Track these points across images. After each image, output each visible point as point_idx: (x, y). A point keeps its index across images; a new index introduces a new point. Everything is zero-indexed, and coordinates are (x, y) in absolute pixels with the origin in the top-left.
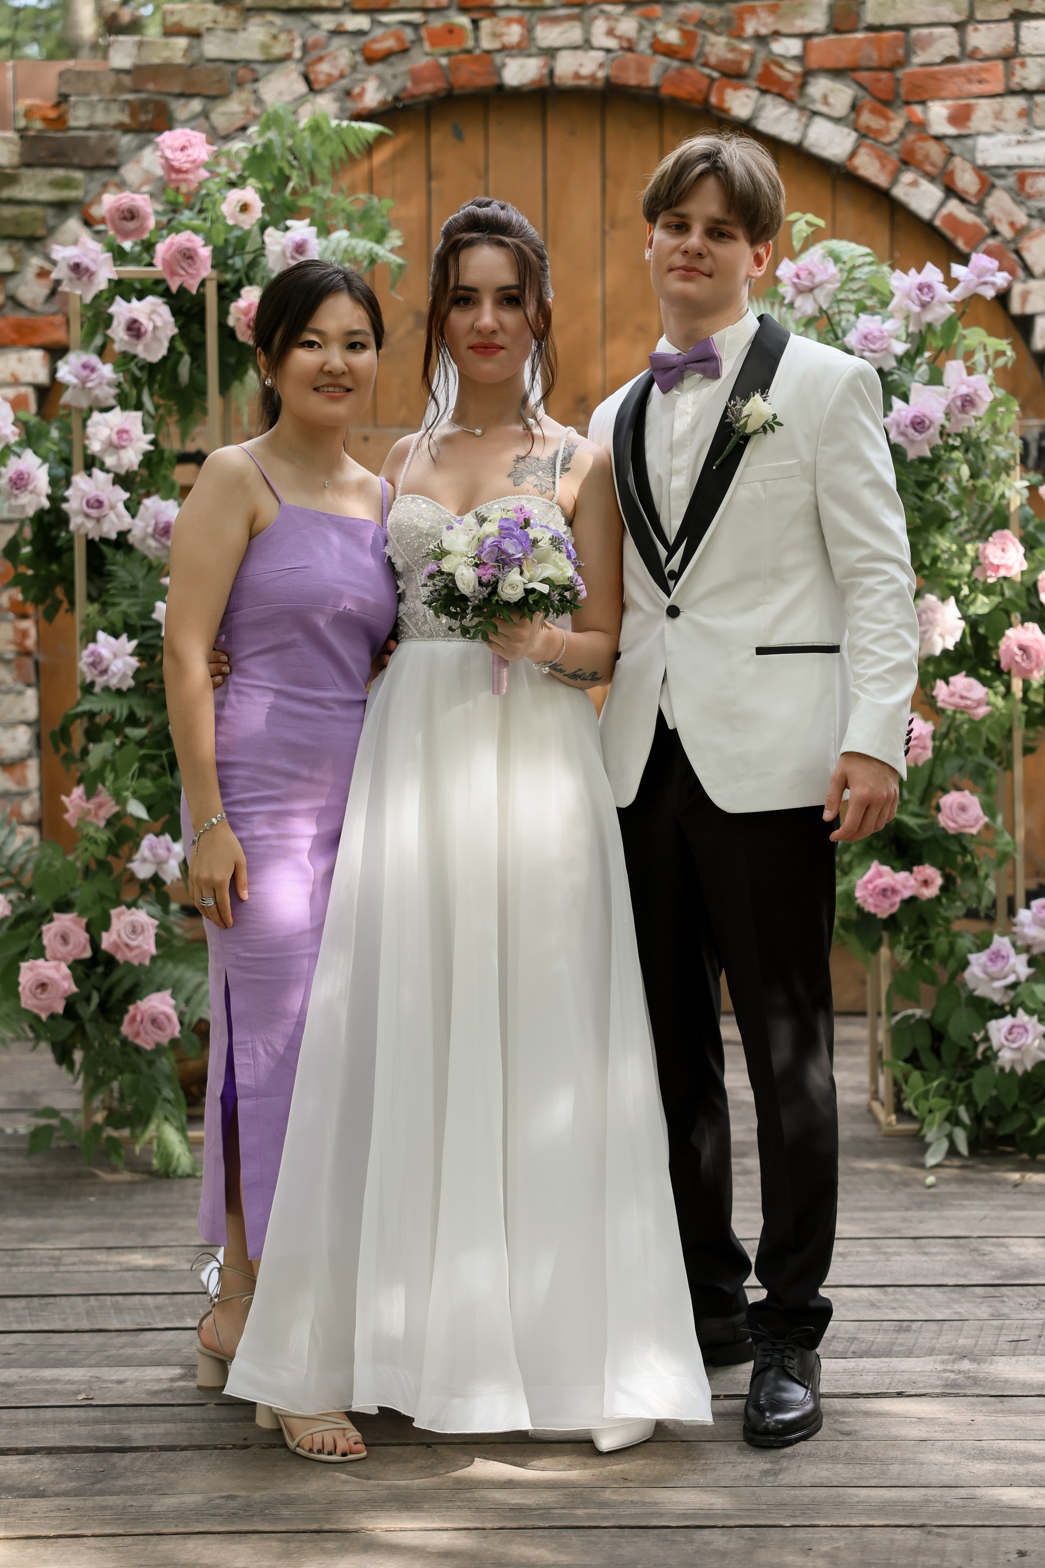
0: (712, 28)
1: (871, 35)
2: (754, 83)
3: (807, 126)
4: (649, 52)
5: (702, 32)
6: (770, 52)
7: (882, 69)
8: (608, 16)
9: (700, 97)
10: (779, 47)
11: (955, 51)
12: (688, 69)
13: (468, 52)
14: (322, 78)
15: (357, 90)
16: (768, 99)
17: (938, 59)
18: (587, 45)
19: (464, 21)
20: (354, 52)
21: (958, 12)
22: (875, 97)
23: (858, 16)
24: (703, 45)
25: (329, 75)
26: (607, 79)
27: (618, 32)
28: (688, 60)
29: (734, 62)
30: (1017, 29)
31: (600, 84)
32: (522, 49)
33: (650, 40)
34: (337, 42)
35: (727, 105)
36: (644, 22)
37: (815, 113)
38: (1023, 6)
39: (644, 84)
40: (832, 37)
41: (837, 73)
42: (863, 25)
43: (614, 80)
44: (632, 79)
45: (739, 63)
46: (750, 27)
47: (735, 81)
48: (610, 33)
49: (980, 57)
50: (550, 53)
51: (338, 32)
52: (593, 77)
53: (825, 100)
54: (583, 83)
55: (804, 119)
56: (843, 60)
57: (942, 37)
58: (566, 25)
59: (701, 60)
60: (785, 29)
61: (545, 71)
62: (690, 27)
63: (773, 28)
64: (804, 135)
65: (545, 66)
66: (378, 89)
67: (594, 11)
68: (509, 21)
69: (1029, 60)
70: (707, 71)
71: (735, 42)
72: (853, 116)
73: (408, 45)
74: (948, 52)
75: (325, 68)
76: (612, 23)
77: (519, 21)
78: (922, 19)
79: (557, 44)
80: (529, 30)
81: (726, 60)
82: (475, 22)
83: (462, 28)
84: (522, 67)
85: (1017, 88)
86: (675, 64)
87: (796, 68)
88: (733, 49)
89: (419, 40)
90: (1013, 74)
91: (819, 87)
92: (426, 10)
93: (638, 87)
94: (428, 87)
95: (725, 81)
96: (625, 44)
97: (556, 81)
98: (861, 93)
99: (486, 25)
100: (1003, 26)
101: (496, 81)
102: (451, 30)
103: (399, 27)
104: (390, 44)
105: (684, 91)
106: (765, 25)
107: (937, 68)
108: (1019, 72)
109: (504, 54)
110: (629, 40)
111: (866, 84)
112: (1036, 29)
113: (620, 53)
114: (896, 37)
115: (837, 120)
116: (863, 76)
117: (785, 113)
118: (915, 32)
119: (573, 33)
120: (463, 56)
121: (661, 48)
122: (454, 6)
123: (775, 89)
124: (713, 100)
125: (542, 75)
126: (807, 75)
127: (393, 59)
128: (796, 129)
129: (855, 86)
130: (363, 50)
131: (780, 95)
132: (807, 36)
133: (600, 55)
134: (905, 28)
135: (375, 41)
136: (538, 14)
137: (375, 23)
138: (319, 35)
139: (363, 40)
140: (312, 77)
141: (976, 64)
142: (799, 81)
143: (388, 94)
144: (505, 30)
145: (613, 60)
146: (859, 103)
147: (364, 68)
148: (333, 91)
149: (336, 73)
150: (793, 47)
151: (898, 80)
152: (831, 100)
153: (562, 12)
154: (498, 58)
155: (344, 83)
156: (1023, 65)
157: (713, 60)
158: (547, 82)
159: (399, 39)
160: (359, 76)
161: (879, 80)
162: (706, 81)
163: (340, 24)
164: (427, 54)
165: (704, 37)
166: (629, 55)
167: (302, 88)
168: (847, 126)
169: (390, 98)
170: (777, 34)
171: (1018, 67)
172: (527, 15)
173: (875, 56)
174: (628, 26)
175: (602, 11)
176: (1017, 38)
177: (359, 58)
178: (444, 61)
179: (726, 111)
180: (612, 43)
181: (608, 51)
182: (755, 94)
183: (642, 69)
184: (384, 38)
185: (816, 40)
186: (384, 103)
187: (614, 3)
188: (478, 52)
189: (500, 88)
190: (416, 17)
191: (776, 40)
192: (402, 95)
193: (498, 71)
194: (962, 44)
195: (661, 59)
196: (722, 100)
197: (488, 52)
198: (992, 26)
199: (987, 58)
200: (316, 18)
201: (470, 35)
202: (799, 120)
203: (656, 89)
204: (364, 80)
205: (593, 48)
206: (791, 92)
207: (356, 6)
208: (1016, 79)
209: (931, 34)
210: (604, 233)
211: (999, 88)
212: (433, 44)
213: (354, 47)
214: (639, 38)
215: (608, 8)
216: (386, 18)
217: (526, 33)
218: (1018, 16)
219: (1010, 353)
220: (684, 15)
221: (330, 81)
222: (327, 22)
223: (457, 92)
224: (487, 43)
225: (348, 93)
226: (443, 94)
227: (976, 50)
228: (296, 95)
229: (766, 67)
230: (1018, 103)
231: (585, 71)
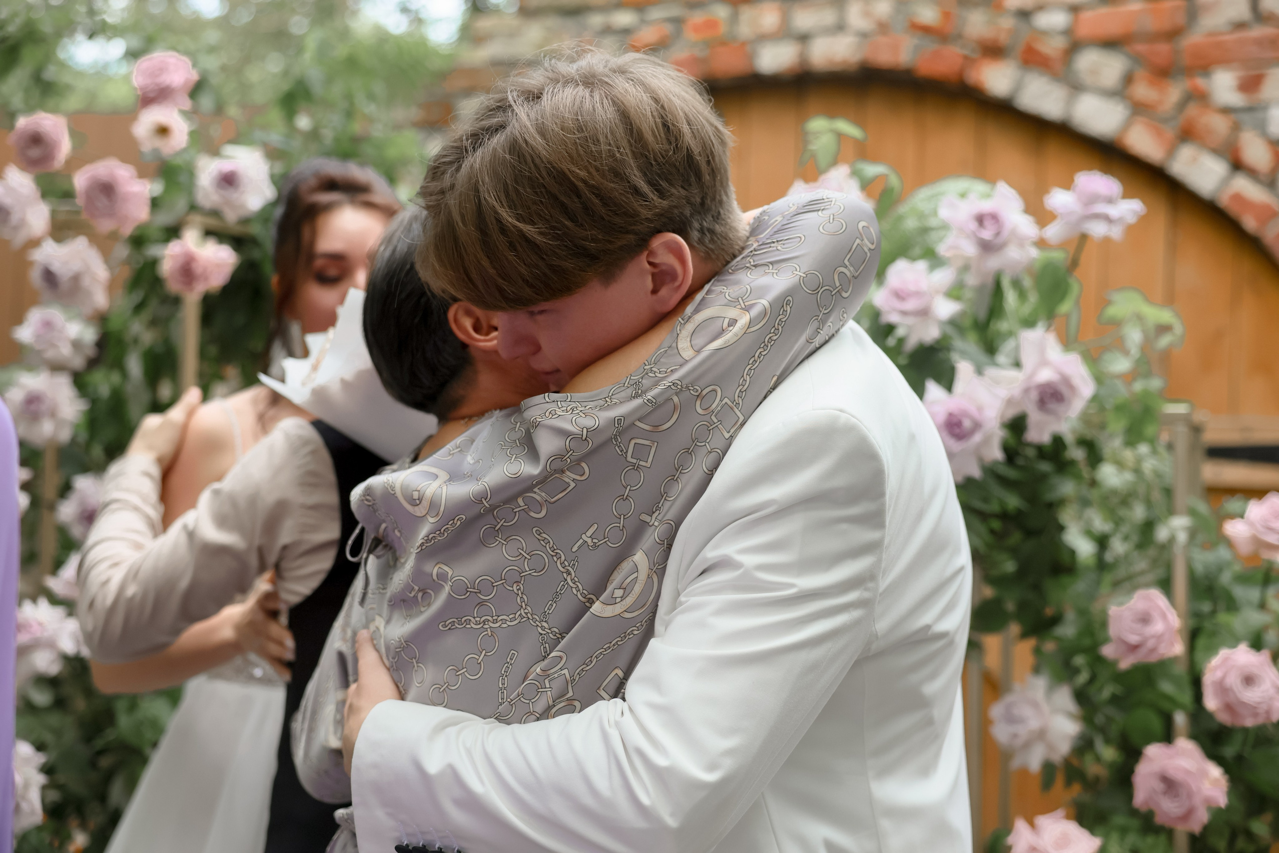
0: (974, 7)
1: (1149, 5)
2: (1015, 62)
3: (1072, 101)
4: (902, 32)
6: (1033, 26)
7: (1158, 38)
8: (865, 2)
9: (955, 76)
10: (1043, 21)
11: (1246, 16)
12: (944, 49)
13: (725, 41)
16: (1030, 74)
17: (1224, 26)
18: (840, 28)
19: (723, 12)
22: (1149, 68)
24: (962, 22)
26: (861, 63)
27: (872, 14)
28: (945, 40)
29: (992, 41)
31: (854, 68)
32: (778, 36)
33: (906, 21)
35: (981, 82)
36: (899, 6)
37: (1082, 88)
39: (896, 67)
40: (1099, 9)
41: (1110, 44)
43: (868, 63)
44: (884, 60)
45: (999, 39)
46: (1013, 5)
47: (993, 56)
48: (866, 14)
49: (1276, 23)
50: (804, 38)
51: (605, 33)
52: (846, 62)
53: (1093, 73)
54: (837, 68)
55: (1069, 94)
56: (1117, 31)
57: (1232, 3)
59: (959, 40)
60: (1052, 3)
61: (799, 56)
63: (1038, 3)
64: (1070, 111)
65: (799, 51)
68: (766, 12)
70: (963, 51)
71: (995, 18)
72: (1124, 88)
74: (1235, 18)
76: (869, 8)
77: (777, 11)
79: (812, 28)
80: (787, 17)
81: (985, 37)
82: (734, 13)
83: (720, 19)
84: (777, 52)
86: (929, 43)
87: (1062, 42)
88: (992, 25)
89: (679, 35)
91: (1087, 60)
93: (890, 68)
95: (983, 57)
96: (880, 26)
97: (811, 67)
98: (1134, 65)
99: (744, 14)
101: (751, 69)
102: (712, 23)
103: (662, 24)
105: (939, 70)
107: (1224, 36)
109: (759, 42)
110: (883, 23)
111: (1140, 56)
113: (873, 36)
114: (1177, 7)
115: (1106, 94)
116: (1136, 47)
117: (1051, 88)
118: (1200, 2)
119: (827, 17)
121: (914, 28)
123: (1039, 65)
124: (969, 77)
125: (796, 61)
126: (1075, 46)
128: (1061, 105)
129: (1127, 59)
131: (1043, 70)
132: (1074, 8)
133: (854, 39)
135: (642, 35)
137: (642, 19)
139: (629, 36)
141: (1271, 30)
142: (1065, 55)
144: (762, 18)
145: (867, 43)
146: (1131, 75)
150: (1059, 20)
151: (1177, 49)
152: (1100, 72)
154: (754, 47)
157: (970, 39)
158: (800, 70)
159: (662, 33)
161: (1155, 50)
163: (608, 22)
165: (963, 15)
166: (883, 37)
168: (1117, 99)
170: (1040, 8)
173: (1153, 23)
174: (883, 10)
179: (980, 89)
180: (868, 26)
181: (863, 34)
182: (1016, 68)
183: (893, 47)
185: (1085, 13)
188: (734, 42)
189: (756, 75)
190: (679, 13)
191: (1038, 14)
193: (751, 57)
195: (915, 39)
196: (978, 80)
197: (744, 42)
200: (588, 18)
202: (1063, 93)
203: (909, 69)
205: (847, 32)
206: (1055, 67)
209: (1218, 2)
214: (894, 20)
216: (651, 15)
217: (783, 19)
219: (1178, 329)
222: (597, 21)
223: (717, 84)
224: (744, 33)
227: (1271, 13)
229: (1028, 43)
231: (838, 57)
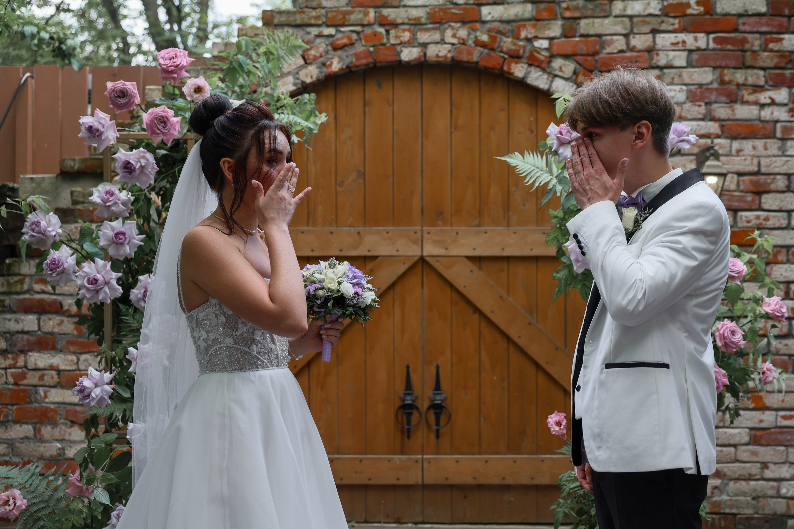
0: (504, 34)
1: (583, 39)
2: (525, 61)
3: (552, 82)
4: (473, 45)
5: (499, 36)
6: (533, 46)
7: (588, 55)
8: (453, 28)
9: (499, 67)
10: (538, 44)
11: (624, 47)
12: (492, 53)
13: (384, 45)
14: (311, 57)
15: (328, 63)
16: (533, 69)
17: (616, 51)
18: (442, 41)
19: (382, 30)
20: (327, 45)
21: (626, 29)
22: (585, 68)
23: (576, 30)
24: (500, 42)
25: (315, 56)
26: (453, 58)
27: (458, 36)
28: (493, 49)
29: (515, 50)
30: (654, 38)
31: (449, 60)
32: (410, 44)
33: (474, 39)
34: (318, 41)
35: (512, 71)
36: (471, 31)
37: (556, 76)
38: (657, 27)
39: (471, 60)
40: (563, 39)
41: (566, 57)
42: (578, 34)
43: (456, 58)
44: (465, 58)
45: (518, 51)
46: (523, 35)
47: (516, 60)
48: (454, 36)
49: (636, 50)
50: (424, 45)
51: (320, 36)
52: (445, 57)
53: (561, 69)
54: (440, 59)
55: (550, 78)
56: (569, 51)
57: (618, 40)
58: (432, 32)
59: (499, 49)
60: (540, 36)
61: (422, 54)
62: (493, 34)
63: (534, 35)
64: (550, 86)
65: (421, 51)
66: (339, 63)
67: (446, 26)
68: (404, 30)
69: (660, 52)
70: (502, 55)
71: (516, 41)
72: (574, 77)
73: (354, 41)
74: (620, 48)
75: (313, 52)
76: (455, 31)
77: (409, 30)
78: (607, 32)
79: (427, 41)
80: (414, 35)
81: (511, 49)
82: (387, 31)
83: (381, 33)
84: (410, 52)
85: (655, 65)
86: (486, 51)
87: (546, 54)
88: (515, 44)
89: (360, 39)
90: (652, 59)
91: (557, 63)
92: (363, 25)
93: (468, 62)
94: (364, 61)
95: (511, 59)
96: (461, 41)
97: (427, 59)
98: (578, 67)
99: (393, 32)
100: (647, 36)
101: (398, 59)
102: (375, 34)
103: (349, 33)
104: (345, 41)
105: (491, 64)
106: (531, 33)
107: (615, 55)
108: (655, 57)
109: (401, 46)
110: (463, 39)
111: (580, 62)
112: (663, 37)
113: (459, 45)
114: (595, 40)
115: (567, 79)
116: (579, 58)
117: (541, 75)
118: (604, 38)
119: (437, 36)
120: (380, 47)
121: (478, 43)
122: (377, 23)
123: (536, 64)
124: (505, 68)
125: (420, 56)
126: (552, 56)
127: (346, 48)
128: (546, 83)
129: (575, 63)
130: (332, 44)
131: (538, 66)
132: (551, 39)
133: (449, 47)
134: (600, 36)
135: (337, 40)
136: (418, 27)
137: (338, 31)
138: (311, 37)
139: (331, 40)
140: (306, 57)
141: (634, 54)
142: (548, 60)
143: (344, 64)
144: (402, 34)
145: (455, 49)
146: (577, 71)
147: (333, 52)
148: (316, 63)
149: (318, 55)
150: (545, 44)
151: (596, 61)
152: (563, 69)
153: (430, 26)
154: (398, 48)
155: (322, 59)
156: (657, 54)
157: (505, 49)
158: (423, 59)
159: (349, 38)
160: (330, 56)
161: (587, 60)
162: (502, 60)
163: (321, 32)
164: (363, 46)
165: (500, 38)
166: (463, 47)
167: (301, 62)
168: (571, 82)
169: (344, 67)
170: (536, 38)
171: (655, 56)
172: (413, 27)
173: (585, 49)
174: (463, 33)
175: (450, 26)
176: (654, 41)
177: (330, 48)
178: (372, 49)
179: (512, 74)
180: (455, 41)
181: (453, 44)
182: (526, 66)
183: (470, 53)
184: (342, 38)
185: (555, 41)
186: (341, 69)
187: (456, 22)
188: (388, 45)
189: (400, 62)
190: (358, 28)
191: (535, 40)
192: (350, 65)
193: (399, 54)
194: (628, 44)
195: (479, 49)
196: (509, 68)
197: (394, 45)
198: (642, 36)
199: (639, 51)
200: (309, 29)
201: (385, 37)
202: (548, 79)
203: (477, 63)
204: (332, 58)
205: (445, 43)
206: (544, 65)
207: (328, 23)
208: (654, 61)
209: (612, 39)
210: (451, 133)
211: (646, 65)
212: (366, 41)
213: (327, 43)
214: (468, 39)
215: (453, 24)
216: (343, 29)
217: (412, 36)
218: (654, 32)
220: (490, 28)
221: (315, 58)
222: (314, 31)
223: (378, 65)
224: (393, 41)
225: (324, 64)
226: (371, 65)
227: (634, 47)
228: (298, 65)
229: (531, 53)
230: (656, 72)
231: (441, 54)
